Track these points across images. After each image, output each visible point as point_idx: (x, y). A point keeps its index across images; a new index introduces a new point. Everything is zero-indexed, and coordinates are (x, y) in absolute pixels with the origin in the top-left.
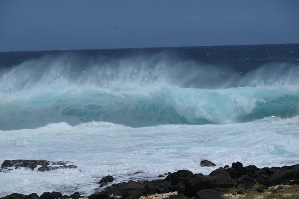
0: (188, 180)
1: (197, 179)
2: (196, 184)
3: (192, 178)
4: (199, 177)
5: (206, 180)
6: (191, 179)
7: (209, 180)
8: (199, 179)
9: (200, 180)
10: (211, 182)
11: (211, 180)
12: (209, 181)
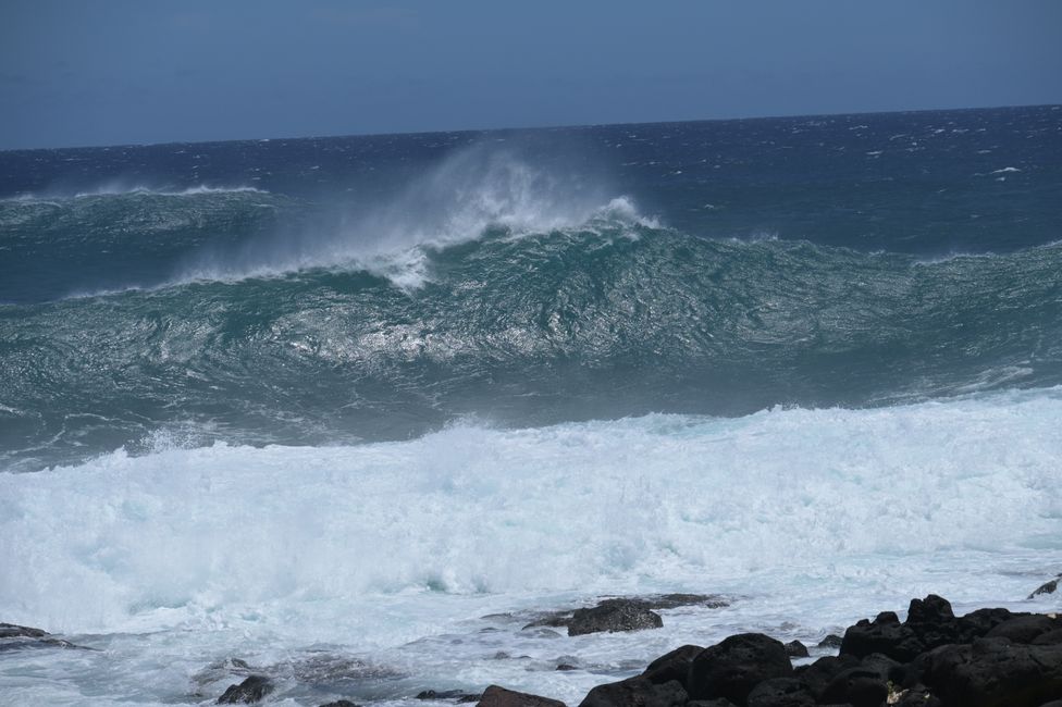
0: (957, 664)
1: (993, 662)
2: (994, 679)
3: (969, 657)
4: (999, 653)
5: (1033, 662)
6: (965, 661)
7: (1045, 664)
8: (1000, 660)
9: (1006, 663)
10: (1053, 669)
11: (1053, 665)
12: (1046, 669)
